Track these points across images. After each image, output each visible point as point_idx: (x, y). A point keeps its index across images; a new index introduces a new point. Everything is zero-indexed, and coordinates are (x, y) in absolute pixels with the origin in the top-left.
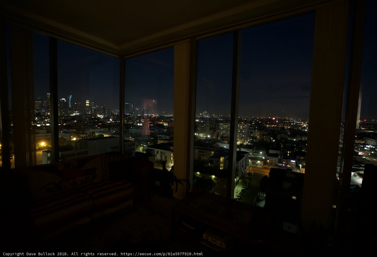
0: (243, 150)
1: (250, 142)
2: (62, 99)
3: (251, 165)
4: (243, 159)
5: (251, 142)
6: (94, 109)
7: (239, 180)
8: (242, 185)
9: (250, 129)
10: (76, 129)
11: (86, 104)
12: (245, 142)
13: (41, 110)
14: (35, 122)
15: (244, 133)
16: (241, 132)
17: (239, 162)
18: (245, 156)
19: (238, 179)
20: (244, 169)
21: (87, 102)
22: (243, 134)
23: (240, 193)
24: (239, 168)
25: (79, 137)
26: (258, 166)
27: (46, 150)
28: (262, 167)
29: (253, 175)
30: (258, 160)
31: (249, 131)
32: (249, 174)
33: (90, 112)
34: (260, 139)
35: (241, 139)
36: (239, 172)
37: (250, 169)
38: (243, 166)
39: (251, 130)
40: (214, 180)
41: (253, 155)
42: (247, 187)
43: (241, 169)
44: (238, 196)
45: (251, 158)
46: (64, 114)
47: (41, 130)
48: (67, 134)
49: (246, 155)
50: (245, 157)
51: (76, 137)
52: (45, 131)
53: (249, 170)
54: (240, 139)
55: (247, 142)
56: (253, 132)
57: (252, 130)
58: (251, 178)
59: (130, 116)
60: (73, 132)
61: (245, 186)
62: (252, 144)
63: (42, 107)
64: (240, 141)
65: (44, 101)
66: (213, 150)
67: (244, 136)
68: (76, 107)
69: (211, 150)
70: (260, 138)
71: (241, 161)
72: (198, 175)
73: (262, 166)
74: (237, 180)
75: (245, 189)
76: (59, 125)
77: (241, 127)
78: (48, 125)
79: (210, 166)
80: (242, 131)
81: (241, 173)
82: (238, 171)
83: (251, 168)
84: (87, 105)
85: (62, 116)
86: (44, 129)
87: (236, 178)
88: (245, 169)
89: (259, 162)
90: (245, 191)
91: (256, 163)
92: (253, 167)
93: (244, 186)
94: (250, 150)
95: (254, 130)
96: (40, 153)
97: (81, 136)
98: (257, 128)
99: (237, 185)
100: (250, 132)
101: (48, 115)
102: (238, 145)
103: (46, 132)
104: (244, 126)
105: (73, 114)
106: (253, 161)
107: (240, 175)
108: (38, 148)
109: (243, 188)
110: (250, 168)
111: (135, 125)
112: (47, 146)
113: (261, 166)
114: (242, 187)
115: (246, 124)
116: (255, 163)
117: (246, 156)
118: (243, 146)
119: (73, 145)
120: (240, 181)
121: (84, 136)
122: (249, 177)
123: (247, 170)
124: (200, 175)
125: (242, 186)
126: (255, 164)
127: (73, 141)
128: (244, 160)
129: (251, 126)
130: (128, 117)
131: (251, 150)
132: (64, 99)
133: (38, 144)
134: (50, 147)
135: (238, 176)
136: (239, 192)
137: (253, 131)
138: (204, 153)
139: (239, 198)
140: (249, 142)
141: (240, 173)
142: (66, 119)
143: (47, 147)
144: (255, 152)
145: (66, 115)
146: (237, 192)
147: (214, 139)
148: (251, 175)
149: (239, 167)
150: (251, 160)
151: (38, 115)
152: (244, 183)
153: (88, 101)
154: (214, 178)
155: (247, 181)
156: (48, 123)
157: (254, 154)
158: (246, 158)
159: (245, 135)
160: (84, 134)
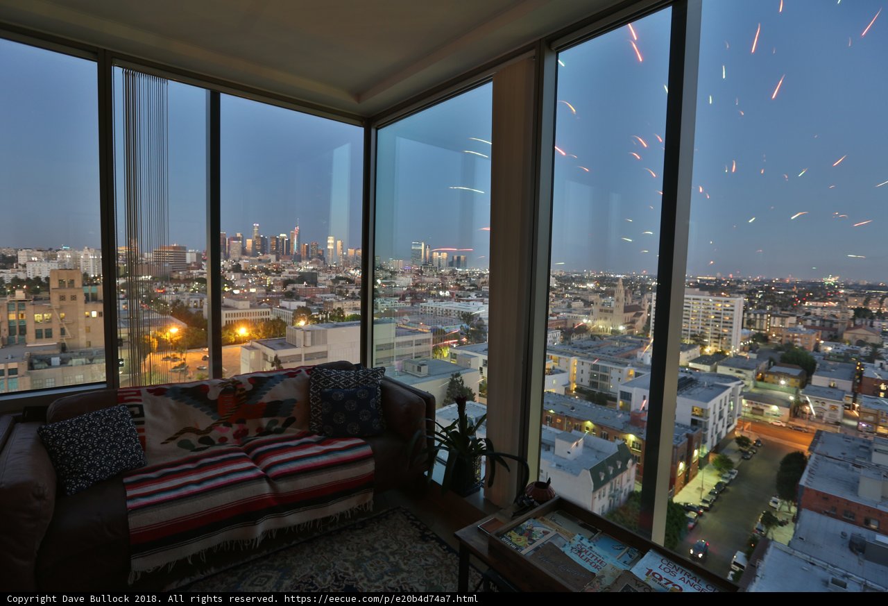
0: (722, 370)
1: (747, 348)
2: (281, 235)
3: (750, 415)
4: (722, 396)
5: (751, 349)
6: (343, 255)
7: (707, 456)
8: (719, 469)
9: (745, 310)
10: (305, 300)
11: (327, 244)
12: (729, 348)
13: (240, 259)
14: (231, 284)
15: (727, 322)
16: (717, 320)
17: (710, 405)
18: (727, 388)
19: (705, 451)
20: (726, 425)
21: (329, 242)
22: (726, 325)
23: (710, 493)
24: (711, 421)
25: (311, 318)
26: (770, 421)
27: (248, 344)
28: (784, 425)
29: (755, 445)
30: (773, 404)
31: (743, 318)
32: (742, 441)
33: (335, 264)
34: (781, 341)
35: (716, 340)
36: (709, 432)
37: (746, 427)
38: (721, 417)
39: (749, 314)
40: (633, 447)
41: (756, 387)
42: (733, 477)
43: (714, 424)
44: (704, 501)
45: (749, 396)
46: (284, 268)
47: (240, 302)
48: (286, 311)
49: (732, 385)
50: (729, 391)
51: (305, 320)
52: (247, 304)
53: (743, 430)
54: (716, 338)
55: (735, 349)
56: (758, 321)
57: (755, 315)
58: (747, 453)
59: (422, 272)
60: (299, 307)
61: (727, 475)
62: (754, 356)
63: (244, 252)
64: (716, 344)
65: (248, 240)
66: (633, 366)
67: (726, 331)
68: (307, 253)
69: (626, 365)
70: (780, 338)
71: (716, 401)
72: (587, 428)
73: (787, 423)
74: (702, 453)
75: (726, 482)
76: (274, 291)
77: (720, 305)
78: (253, 290)
79: (622, 408)
80: (720, 318)
81: (715, 437)
82: (706, 429)
83: (749, 424)
84: (329, 247)
85: (281, 272)
86: (246, 300)
87: (698, 448)
88: (728, 426)
89: (775, 408)
90: (727, 487)
91: (766, 411)
92: (753, 422)
93: (725, 473)
94: (744, 371)
95: (762, 315)
96: (237, 348)
97: (315, 317)
98: (771, 309)
99: (701, 468)
100: (745, 320)
101: (253, 269)
102: (708, 356)
103: (249, 307)
104: (728, 301)
105: (301, 268)
106: (755, 406)
107: (711, 441)
108: (234, 340)
109: (721, 480)
110: (744, 425)
111: (434, 295)
112: (250, 335)
113: (783, 422)
114: (719, 476)
115: (733, 297)
116: (762, 410)
117: (733, 389)
118: (725, 359)
119: (299, 335)
120: (711, 458)
121: (322, 318)
122: (741, 450)
123: (734, 430)
124: (594, 430)
125: (718, 472)
126: (762, 415)
127: (299, 328)
128: (726, 397)
129: (752, 304)
130: (417, 274)
131: (751, 373)
132: (285, 235)
133: (233, 331)
134: (255, 339)
135: (705, 442)
136: (707, 490)
137: (758, 316)
138: (606, 372)
139: (707, 505)
140: (743, 349)
141: (712, 436)
142: (286, 278)
143: (251, 338)
144: (762, 380)
145: (286, 270)
146: (702, 489)
147: (637, 337)
148: (747, 445)
149: (708, 418)
150: (748, 402)
151: (237, 269)
152: (724, 464)
153: (331, 238)
154: (634, 442)
155: (735, 459)
156: (253, 287)
157: (760, 384)
158: (732, 395)
159: (731, 327)
160: (320, 312)
